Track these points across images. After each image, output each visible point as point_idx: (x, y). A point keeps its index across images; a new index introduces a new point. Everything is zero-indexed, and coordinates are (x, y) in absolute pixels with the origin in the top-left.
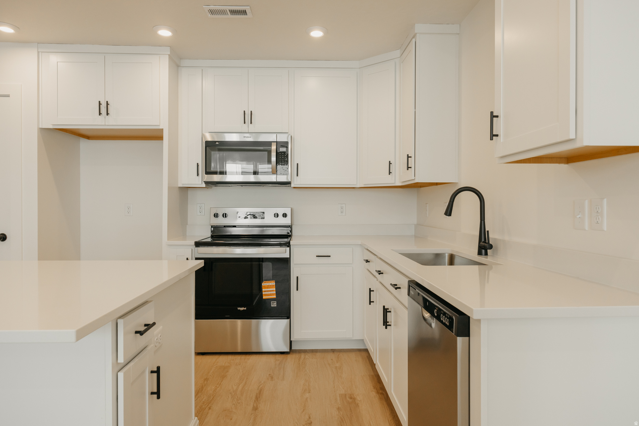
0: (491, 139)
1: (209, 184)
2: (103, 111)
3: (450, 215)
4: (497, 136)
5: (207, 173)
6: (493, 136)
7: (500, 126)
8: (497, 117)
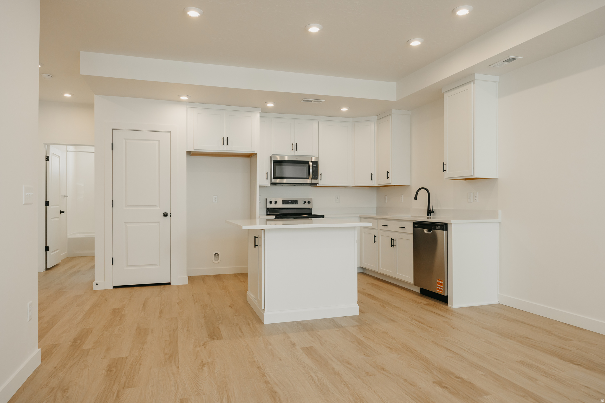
0: (444, 172)
1: (272, 184)
2: (225, 142)
3: (416, 199)
4: (445, 171)
5: (274, 178)
6: (444, 171)
7: (446, 168)
8: (445, 164)
